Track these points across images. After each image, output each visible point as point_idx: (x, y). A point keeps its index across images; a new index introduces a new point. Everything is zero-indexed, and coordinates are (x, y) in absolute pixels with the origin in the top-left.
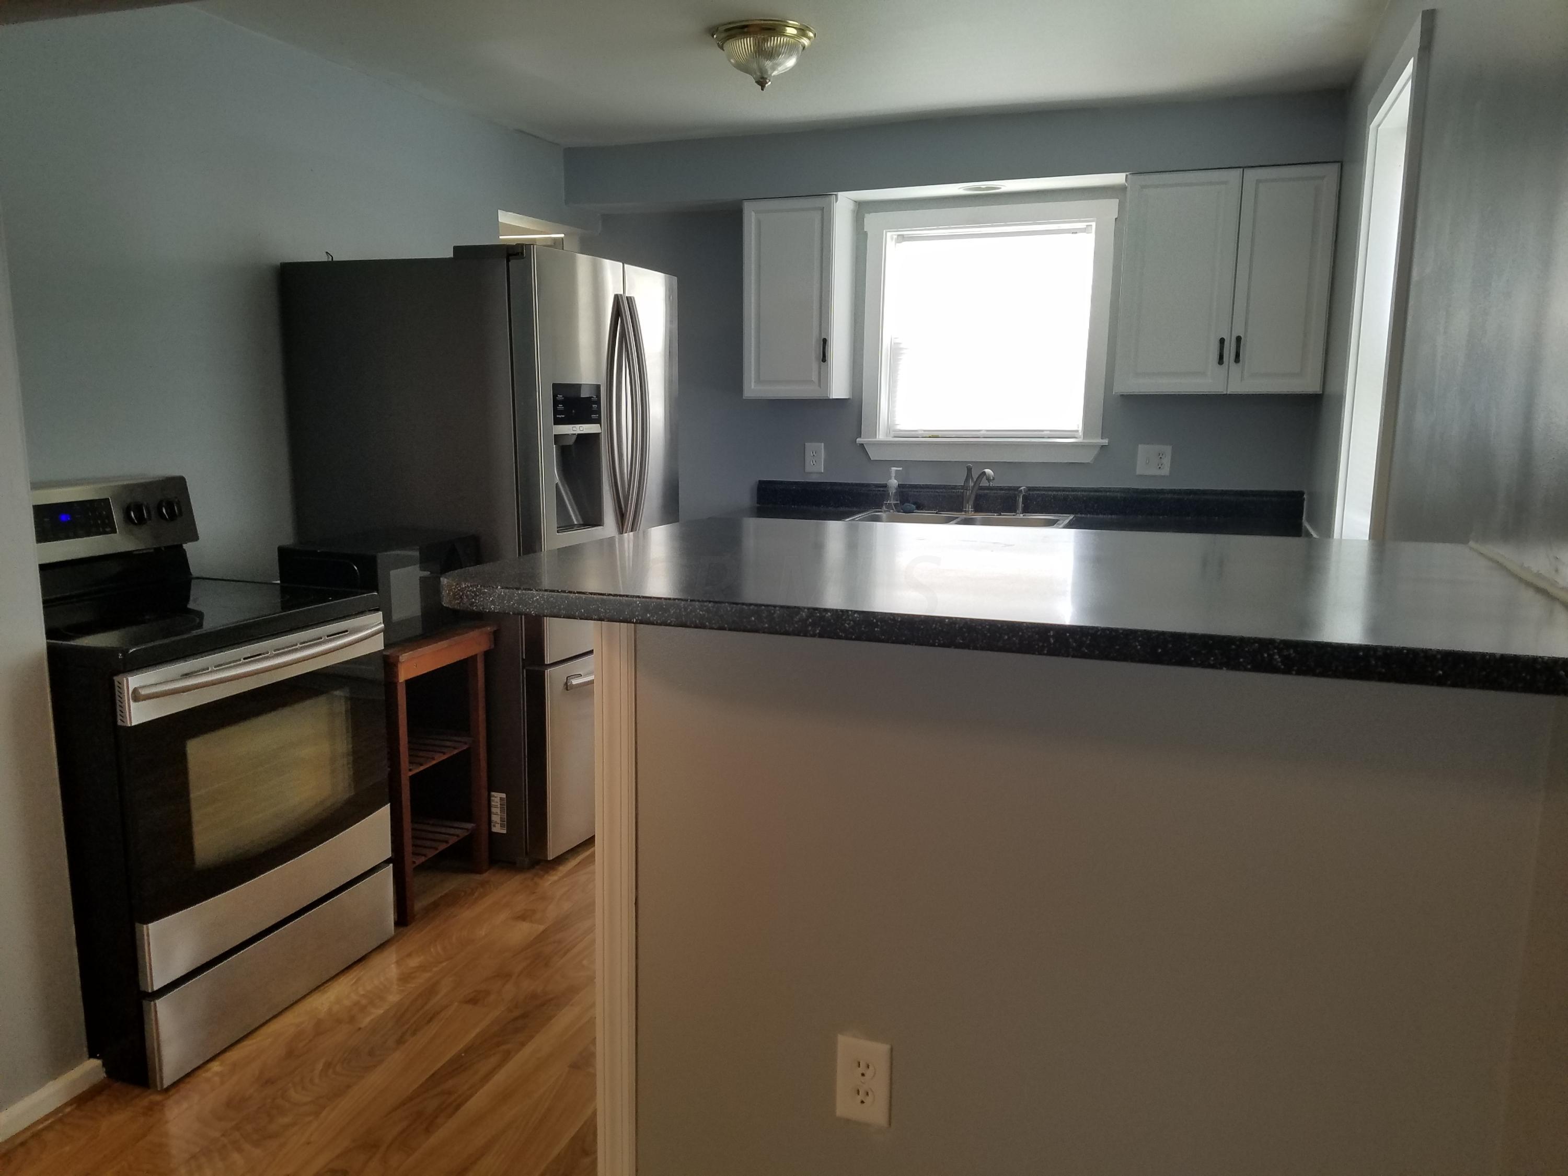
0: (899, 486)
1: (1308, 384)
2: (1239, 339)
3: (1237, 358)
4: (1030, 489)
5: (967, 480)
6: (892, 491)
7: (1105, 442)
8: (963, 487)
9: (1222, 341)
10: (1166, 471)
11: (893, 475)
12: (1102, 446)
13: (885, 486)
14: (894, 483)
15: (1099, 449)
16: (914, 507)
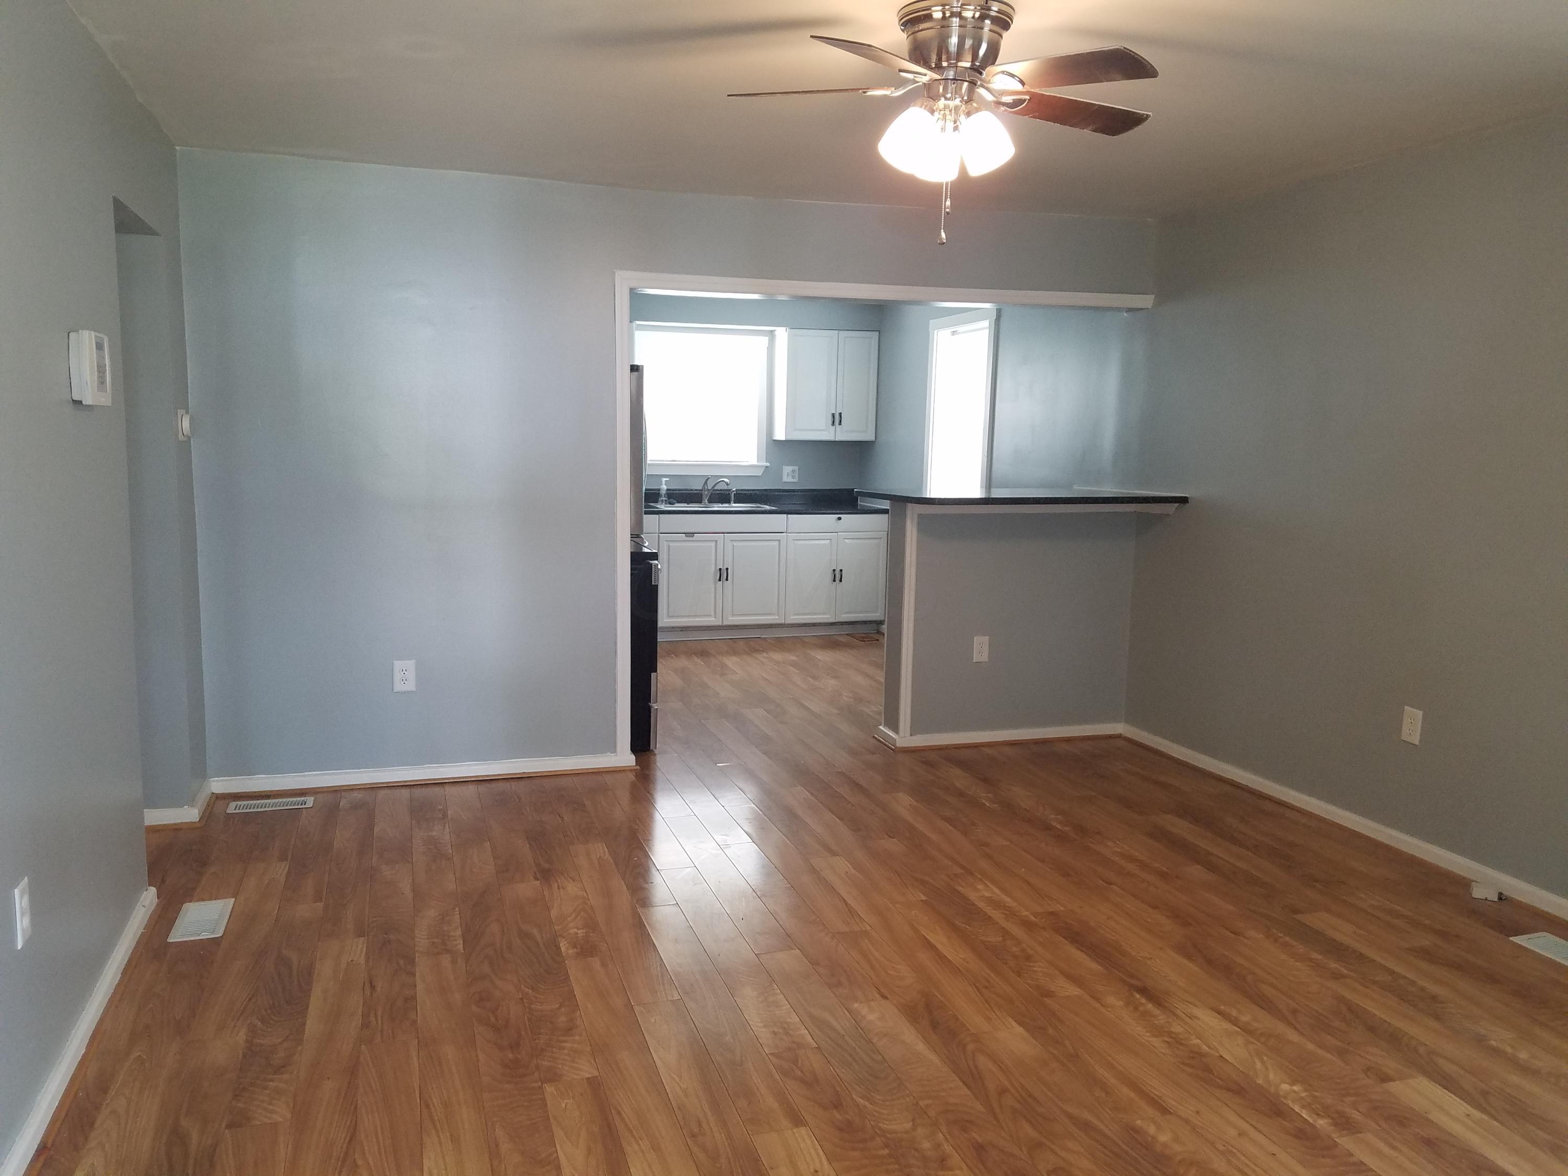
0: (668, 490)
1: (869, 436)
2: (840, 414)
3: (840, 423)
4: (737, 490)
5: (704, 486)
6: (663, 492)
7: (768, 464)
8: (702, 490)
9: (833, 415)
10: (796, 480)
11: (664, 483)
12: (767, 467)
13: (659, 490)
14: (664, 487)
15: (764, 468)
16: (676, 502)
